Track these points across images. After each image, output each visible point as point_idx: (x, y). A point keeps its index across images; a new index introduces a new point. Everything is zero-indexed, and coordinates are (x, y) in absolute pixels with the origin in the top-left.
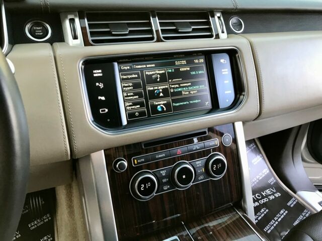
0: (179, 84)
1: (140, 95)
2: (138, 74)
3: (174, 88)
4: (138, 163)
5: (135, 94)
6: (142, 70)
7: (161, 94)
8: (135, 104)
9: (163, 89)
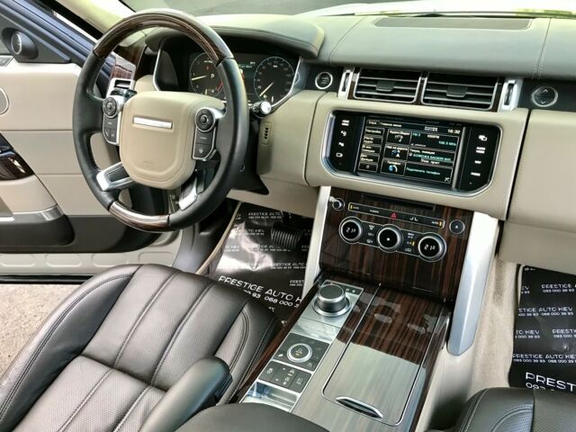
0: (421, 150)
1: (377, 150)
2: (382, 131)
3: (413, 153)
4: (353, 209)
5: (373, 149)
6: (387, 128)
7: (398, 155)
8: (369, 157)
9: (401, 151)
